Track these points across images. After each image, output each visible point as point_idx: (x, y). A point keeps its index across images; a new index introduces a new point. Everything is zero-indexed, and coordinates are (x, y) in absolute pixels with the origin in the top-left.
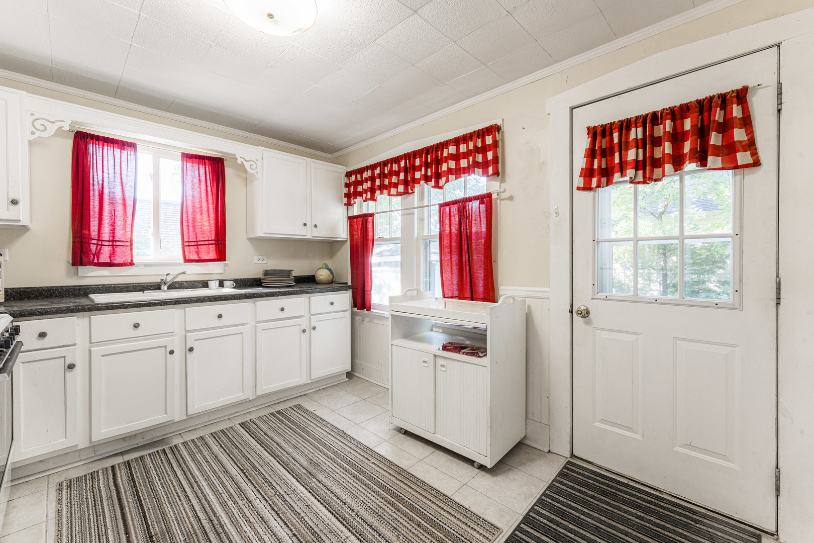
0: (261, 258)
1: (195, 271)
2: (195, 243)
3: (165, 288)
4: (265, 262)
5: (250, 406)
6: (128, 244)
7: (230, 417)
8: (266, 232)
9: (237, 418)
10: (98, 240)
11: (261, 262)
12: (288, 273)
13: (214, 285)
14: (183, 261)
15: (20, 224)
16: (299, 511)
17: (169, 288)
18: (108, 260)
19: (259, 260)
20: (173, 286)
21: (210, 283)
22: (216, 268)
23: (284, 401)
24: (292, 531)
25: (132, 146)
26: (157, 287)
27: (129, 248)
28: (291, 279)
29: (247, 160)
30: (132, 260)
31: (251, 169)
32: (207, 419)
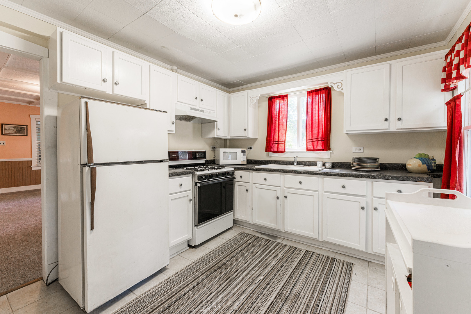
0: (358, 148)
1: (312, 156)
2: (312, 141)
3: (295, 164)
4: (362, 151)
5: (323, 246)
6: (284, 142)
7: (310, 245)
8: (347, 130)
9: (312, 248)
10: (278, 141)
11: (358, 151)
12: (375, 160)
13: (320, 165)
14: (306, 150)
15: (247, 137)
16: (253, 306)
17: (297, 164)
18: (277, 150)
19: (356, 150)
20: (299, 163)
21: (317, 163)
22: (325, 155)
23: (349, 256)
24: (238, 309)
25: (286, 96)
26: (291, 163)
27: (284, 144)
28: (378, 166)
29: (335, 83)
30: (285, 150)
31: (338, 88)
32: (298, 239)
